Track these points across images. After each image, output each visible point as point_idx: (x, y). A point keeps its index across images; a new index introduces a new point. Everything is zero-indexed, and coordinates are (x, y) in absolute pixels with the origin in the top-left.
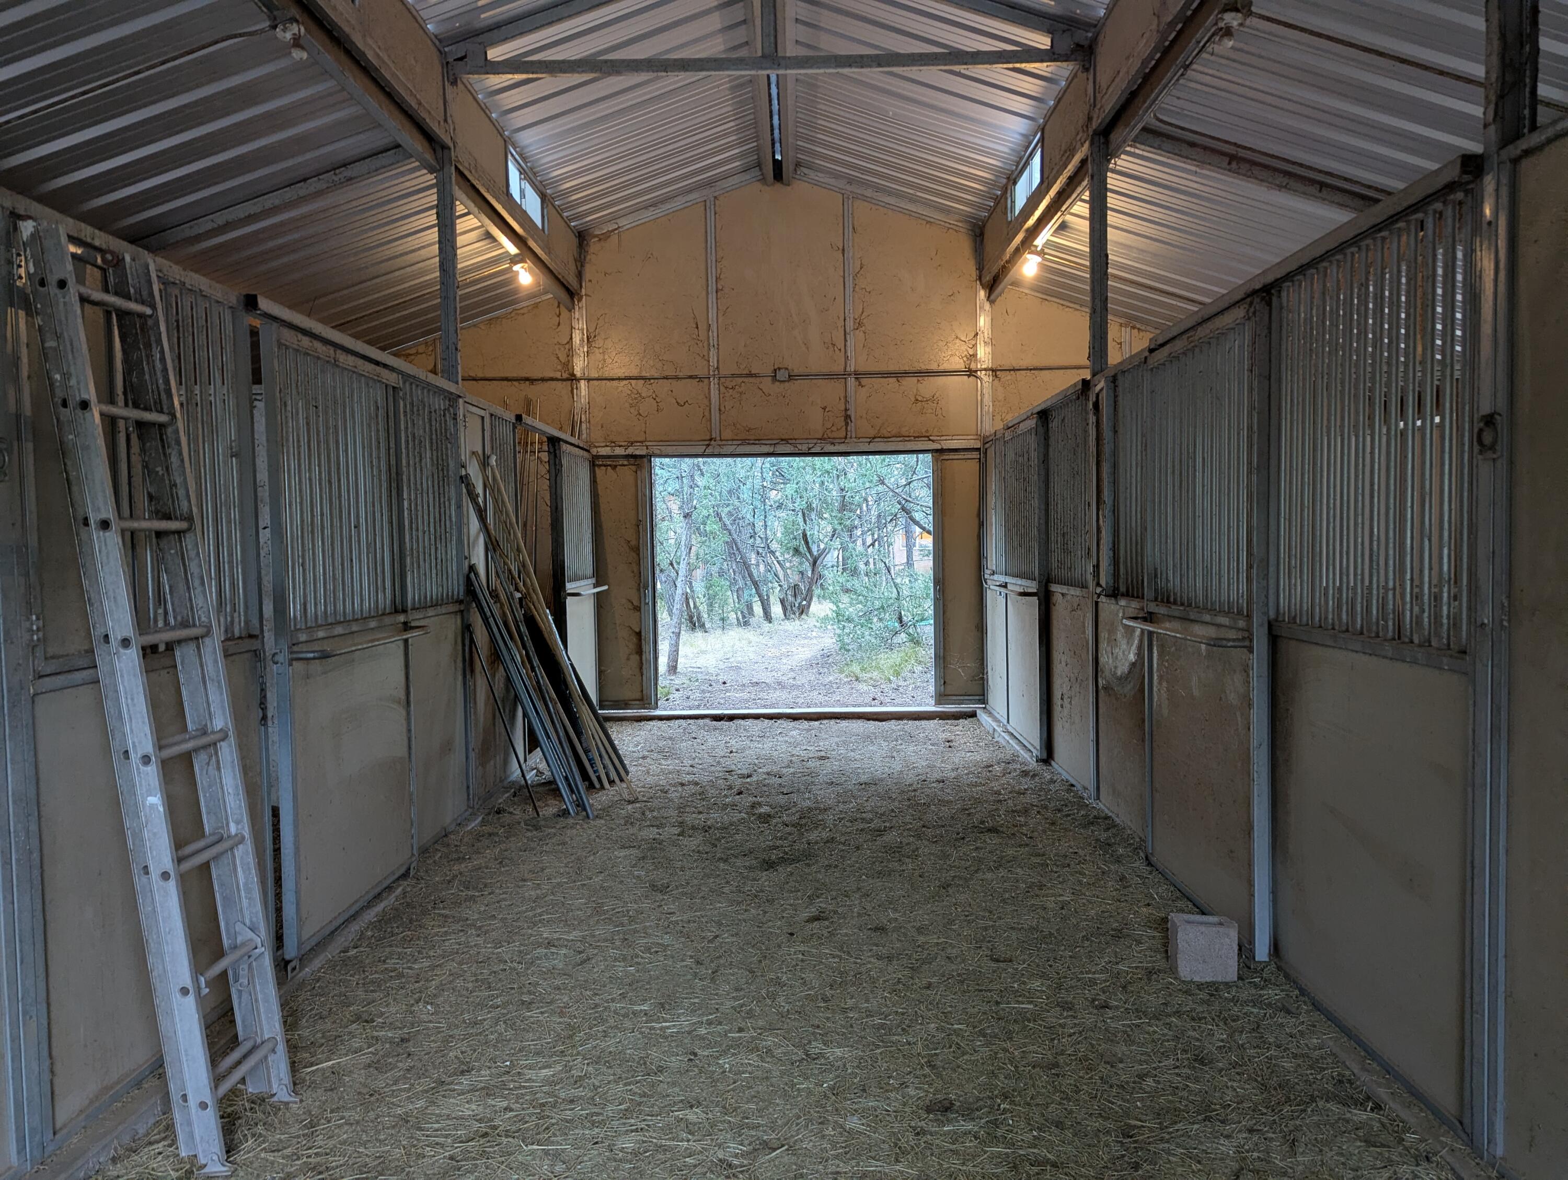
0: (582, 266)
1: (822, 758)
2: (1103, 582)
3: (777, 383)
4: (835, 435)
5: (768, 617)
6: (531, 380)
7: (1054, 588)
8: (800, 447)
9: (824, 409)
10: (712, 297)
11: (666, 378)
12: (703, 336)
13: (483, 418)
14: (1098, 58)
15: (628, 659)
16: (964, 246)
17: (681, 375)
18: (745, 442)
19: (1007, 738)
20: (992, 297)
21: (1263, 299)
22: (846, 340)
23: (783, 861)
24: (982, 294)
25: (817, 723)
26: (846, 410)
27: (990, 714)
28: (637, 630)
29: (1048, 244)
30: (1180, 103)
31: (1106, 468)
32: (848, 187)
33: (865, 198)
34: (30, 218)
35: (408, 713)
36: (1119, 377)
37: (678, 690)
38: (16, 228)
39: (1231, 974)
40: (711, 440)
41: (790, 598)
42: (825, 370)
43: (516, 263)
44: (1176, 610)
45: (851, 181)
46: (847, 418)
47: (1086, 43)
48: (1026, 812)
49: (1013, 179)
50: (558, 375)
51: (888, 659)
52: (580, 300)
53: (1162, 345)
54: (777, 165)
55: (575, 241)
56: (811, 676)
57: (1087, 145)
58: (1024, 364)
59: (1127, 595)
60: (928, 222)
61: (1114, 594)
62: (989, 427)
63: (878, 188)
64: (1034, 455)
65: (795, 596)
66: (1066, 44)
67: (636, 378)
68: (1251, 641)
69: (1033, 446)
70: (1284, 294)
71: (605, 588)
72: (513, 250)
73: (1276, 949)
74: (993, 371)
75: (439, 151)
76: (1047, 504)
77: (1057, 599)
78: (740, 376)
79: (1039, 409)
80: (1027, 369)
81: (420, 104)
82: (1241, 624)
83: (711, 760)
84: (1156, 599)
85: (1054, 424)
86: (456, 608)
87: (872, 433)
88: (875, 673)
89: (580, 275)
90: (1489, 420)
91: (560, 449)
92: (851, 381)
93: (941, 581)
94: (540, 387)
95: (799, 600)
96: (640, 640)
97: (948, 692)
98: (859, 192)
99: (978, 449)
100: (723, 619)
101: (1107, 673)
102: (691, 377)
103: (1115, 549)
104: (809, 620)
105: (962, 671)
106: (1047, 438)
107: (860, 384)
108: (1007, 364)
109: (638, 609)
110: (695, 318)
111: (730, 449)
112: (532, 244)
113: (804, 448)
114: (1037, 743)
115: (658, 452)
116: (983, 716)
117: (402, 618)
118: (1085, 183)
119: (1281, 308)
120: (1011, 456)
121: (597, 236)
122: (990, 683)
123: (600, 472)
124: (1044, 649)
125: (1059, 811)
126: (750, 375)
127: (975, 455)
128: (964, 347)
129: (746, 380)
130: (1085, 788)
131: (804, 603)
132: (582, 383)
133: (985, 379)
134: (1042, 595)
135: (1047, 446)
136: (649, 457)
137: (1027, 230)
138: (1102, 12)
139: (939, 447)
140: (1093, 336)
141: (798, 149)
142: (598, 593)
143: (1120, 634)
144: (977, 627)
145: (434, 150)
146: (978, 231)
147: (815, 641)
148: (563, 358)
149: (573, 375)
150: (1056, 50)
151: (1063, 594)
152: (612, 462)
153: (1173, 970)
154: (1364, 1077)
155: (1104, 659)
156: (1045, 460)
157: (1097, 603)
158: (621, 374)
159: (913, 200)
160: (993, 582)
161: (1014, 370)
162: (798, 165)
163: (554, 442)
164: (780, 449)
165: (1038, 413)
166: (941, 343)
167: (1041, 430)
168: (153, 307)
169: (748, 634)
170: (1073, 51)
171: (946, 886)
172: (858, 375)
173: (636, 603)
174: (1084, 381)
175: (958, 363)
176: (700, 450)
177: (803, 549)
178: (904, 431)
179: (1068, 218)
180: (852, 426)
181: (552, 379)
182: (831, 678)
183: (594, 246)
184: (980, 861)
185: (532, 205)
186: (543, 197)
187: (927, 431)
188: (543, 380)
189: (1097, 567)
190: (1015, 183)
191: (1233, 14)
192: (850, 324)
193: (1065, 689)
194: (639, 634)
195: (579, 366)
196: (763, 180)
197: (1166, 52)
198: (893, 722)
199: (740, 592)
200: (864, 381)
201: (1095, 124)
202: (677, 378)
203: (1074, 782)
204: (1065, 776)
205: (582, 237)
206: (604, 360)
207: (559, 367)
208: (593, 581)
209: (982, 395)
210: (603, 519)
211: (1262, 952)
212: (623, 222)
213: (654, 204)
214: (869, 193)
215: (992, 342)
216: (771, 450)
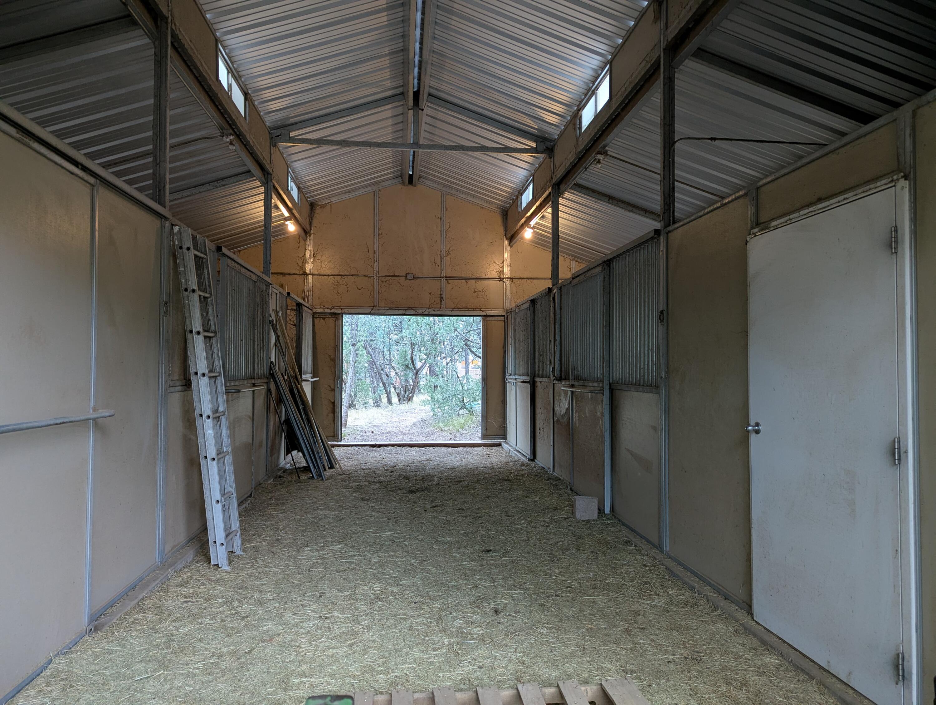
0: (312, 219)
1: (428, 460)
2: (556, 375)
3: (408, 280)
4: (435, 306)
5: (390, 402)
6: (283, 274)
7: (538, 379)
8: (418, 311)
9: (430, 293)
10: (376, 238)
11: (352, 276)
12: (371, 256)
13: (277, 294)
14: (555, 154)
15: (328, 416)
16: (498, 219)
17: (360, 274)
18: (390, 308)
19: (516, 452)
20: (511, 244)
21: (607, 265)
22: (441, 261)
23: (417, 490)
24: (506, 242)
25: (423, 449)
26: (441, 295)
27: (508, 444)
28: (333, 401)
29: (537, 223)
30: (588, 177)
31: (557, 326)
32: (444, 189)
33: (452, 195)
34: (177, 225)
35: (253, 424)
36: (563, 288)
37: (349, 435)
38: (172, 229)
39: (595, 516)
40: (374, 306)
41: (402, 392)
42: (432, 275)
43: (287, 221)
44: (581, 383)
45: (445, 186)
46: (441, 298)
47: (550, 147)
48: (523, 475)
49: (521, 193)
50: (297, 272)
51: (457, 421)
52: (310, 236)
53: (577, 277)
54: (411, 177)
55: (309, 207)
56: (418, 429)
57: (550, 189)
58: (526, 276)
59: (565, 379)
60: (481, 207)
61: (560, 379)
62: (509, 305)
63: (458, 190)
64: (528, 319)
65: (405, 391)
66: (542, 147)
67: (337, 275)
68: (604, 391)
69: (528, 315)
70: (614, 263)
71: (318, 379)
72: (287, 214)
73: (612, 509)
74: (511, 279)
75: (266, 176)
76: (534, 342)
77: (538, 384)
78: (389, 276)
79: (531, 299)
80: (527, 279)
81: (264, 158)
82: (601, 385)
83: (374, 462)
84: (574, 379)
85: (537, 306)
86: (265, 380)
87: (453, 306)
88: (451, 427)
89: (311, 224)
90: (662, 312)
91: (302, 309)
92: (444, 281)
93: (485, 379)
94: (288, 277)
95: (407, 394)
96: (334, 406)
97: (488, 434)
98: (449, 191)
99: (504, 316)
100: (366, 403)
101: (557, 413)
102: (365, 276)
103: (561, 360)
104: (413, 405)
105: (495, 423)
106: (534, 312)
107: (448, 282)
108: (518, 275)
109: (333, 390)
110: (368, 247)
111: (383, 312)
112: (295, 212)
113: (420, 312)
114: (529, 453)
115: (346, 312)
116: (505, 445)
117: (253, 381)
118: (550, 203)
119: (613, 268)
120: (518, 319)
121: (320, 205)
122: (508, 429)
123: (316, 321)
124: (532, 408)
125: (537, 475)
126: (395, 276)
127: (502, 318)
128: (498, 267)
129: (392, 278)
130: (549, 468)
131: (411, 395)
132: (310, 276)
133: (508, 282)
134: (531, 383)
135: (534, 315)
136: (342, 314)
137: (527, 217)
138: (556, 137)
139: (485, 314)
140: (553, 269)
141: (421, 171)
142: (314, 381)
143: (562, 397)
144: (502, 401)
145: (264, 175)
146: (505, 213)
147: (417, 415)
148: (300, 264)
149: (305, 272)
150: (538, 149)
151: (540, 382)
152: (323, 316)
153: (574, 517)
154: (634, 540)
155: (556, 408)
156: (533, 321)
157: (554, 384)
158: (329, 273)
159: (474, 196)
160: (510, 379)
161: (521, 279)
162: (420, 177)
163: (299, 305)
164: (408, 312)
165: (530, 300)
166: (487, 265)
167: (532, 309)
168: (206, 255)
169: (379, 410)
170: (545, 150)
171: (488, 497)
172: (447, 278)
173: (332, 387)
174: (549, 288)
175: (495, 275)
176: (368, 311)
177: (411, 365)
178: (469, 306)
179: (545, 214)
180: (443, 302)
181: (294, 274)
182: (428, 430)
183: (318, 210)
184: (503, 490)
185: (295, 193)
186: (299, 188)
187: (480, 306)
188: (290, 274)
189: (554, 369)
190: (522, 195)
191: (600, 155)
192: (444, 254)
193: (541, 425)
194: (333, 403)
195: (308, 268)
196: (403, 183)
197: (580, 159)
198: (461, 448)
199: (376, 389)
200: (450, 281)
201: (554, 181)
202: (358, 276)
203: (543, 466)
204: (541, 465)
205: (312, 205)
206: (321, 266)
207: (298, 268)
208: (311, 375)
209: (506, 290)
210: (317, 344)
211: (607, 510)
212: (333, 199)
213: (349, 192)
214: (454, 192)
215: (511, 265)
216: (404, 312)
